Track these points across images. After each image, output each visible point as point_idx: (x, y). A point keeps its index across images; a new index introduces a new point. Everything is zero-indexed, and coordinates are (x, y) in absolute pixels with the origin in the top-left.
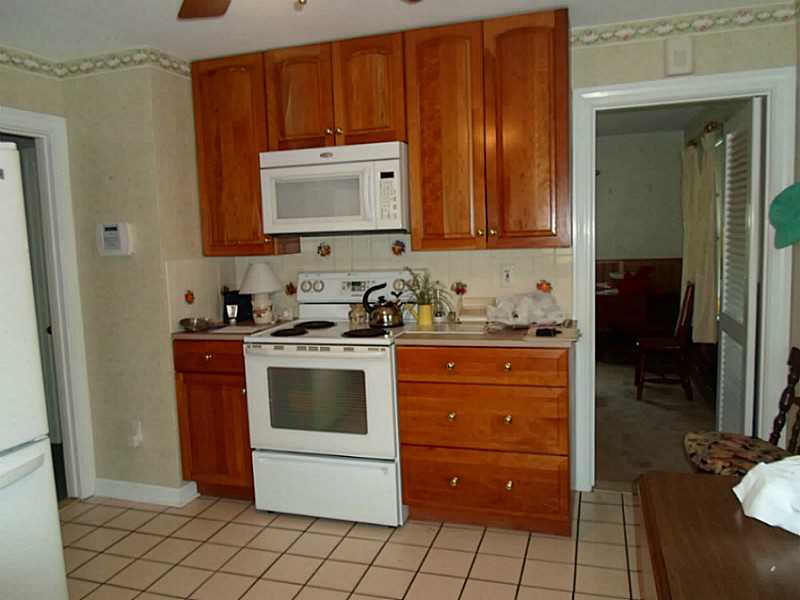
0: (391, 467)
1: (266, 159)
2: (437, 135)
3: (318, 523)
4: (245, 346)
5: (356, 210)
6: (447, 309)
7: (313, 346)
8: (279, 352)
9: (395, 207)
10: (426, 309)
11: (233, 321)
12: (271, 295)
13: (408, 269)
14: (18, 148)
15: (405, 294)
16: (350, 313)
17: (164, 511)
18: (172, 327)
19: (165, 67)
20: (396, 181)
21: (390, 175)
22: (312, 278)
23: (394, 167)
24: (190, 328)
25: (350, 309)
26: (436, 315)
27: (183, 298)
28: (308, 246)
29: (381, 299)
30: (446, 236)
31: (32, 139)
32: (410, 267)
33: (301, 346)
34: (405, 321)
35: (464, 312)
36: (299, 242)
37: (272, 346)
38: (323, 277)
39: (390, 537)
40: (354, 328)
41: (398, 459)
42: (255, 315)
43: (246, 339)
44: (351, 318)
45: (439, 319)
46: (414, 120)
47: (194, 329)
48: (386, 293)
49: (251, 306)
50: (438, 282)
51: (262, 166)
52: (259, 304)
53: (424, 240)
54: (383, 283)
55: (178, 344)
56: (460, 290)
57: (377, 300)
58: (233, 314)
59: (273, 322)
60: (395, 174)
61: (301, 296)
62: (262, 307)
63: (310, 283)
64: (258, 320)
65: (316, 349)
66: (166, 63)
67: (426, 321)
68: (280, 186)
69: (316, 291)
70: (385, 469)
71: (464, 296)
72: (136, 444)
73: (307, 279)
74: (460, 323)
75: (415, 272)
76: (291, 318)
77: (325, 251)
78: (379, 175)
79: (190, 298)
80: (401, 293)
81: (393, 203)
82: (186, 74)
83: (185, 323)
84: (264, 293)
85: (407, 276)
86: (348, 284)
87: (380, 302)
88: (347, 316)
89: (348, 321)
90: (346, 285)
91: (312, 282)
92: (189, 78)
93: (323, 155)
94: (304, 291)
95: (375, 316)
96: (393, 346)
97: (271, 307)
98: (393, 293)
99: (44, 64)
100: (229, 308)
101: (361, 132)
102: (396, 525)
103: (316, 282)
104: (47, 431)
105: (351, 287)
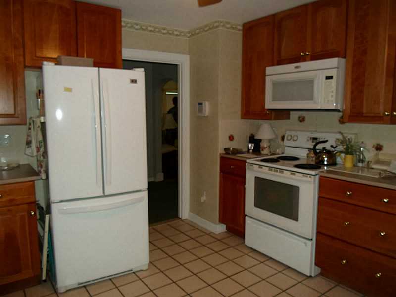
0: (309, 243)
1: (269, 70)
2: (365, 52)
3: (271, 260)
4: (246, 164)
5: (311, 98)
6: (367, 160)
7: (276, 169)
8: (260, 170)
9: (332, 96)
10: (349, 157)
11: (251, 151)
12: (270, 140)
13: (340, 133)
14: (145, 71)
15: (338, 147)
16: (308, 154)
17: (209, 234)
18: (221, 151)
19: (228, 28)
20: (333, 81)
21: (331, 78)
22: (293, 133)
23: (333, 73)
24: (229, 152)
25: (308, 152)
26: (359, 162)
27: (228, 138)
28: (294, 116)
29: (324, 148)
30: (365, 115)
31: (177, 65)
32: (342, 131)
33: (270, 168)
34: (337, 163)
35: (378, 162)
36: (289, 114)
37: (258, 166)
38: (299, 133)
39: (303, 281)
40: (309, 163)
41: (314, 239)
42: (261, 150)
43: (247, 161)
44: (308, 157)
45: (360, 165)
46: (351, 44)
47: (230, 153)
48: (327, 146)
49: (260, 145)
50: (363, 142)
51: (267, 74)
52: (264, 144)
53: (350, 116)
54: (326, 139)
55: (222, 159)
56: (379, 148)
57: (322, 149)
58: (251, 147)
59: (269, 154)
60: (334, 77)
61: (286, 142)
62: (265, 146)
63: (291, 136)
64: (262, 152)
65: (277, 171)
66: (228, 26)
67: (349, 164)
68: (275, 84)
69: (294, 140)
70: (306, 243)
71: (381, 152)
72: (202, 201)
73: (289, 134)
74: (373, 169)
75: (345, 135)
76: (280, 153)
77: (302, 119)
78: (325, 78)
79: (231, 138)
80: (336, 147)
81: (331, 94)
82: (239, 30)
83: (226, 150)
84: (266, 139)
85: (340, 137)
86: (311, 138)
87: (323, 150)
88: (306, 155)
89: (306, 158)
90: (309, 139)
91: (292, 136)
92: (241, 32)
93: (297, 67)
94: (288, 140)
95: (319, 157)
96: (317, 176)
97: (269, 147)
98: (332, 146)
99: (182, 32)
100: (250, 145)
101: (320, 54)
102: (309, 275)
103: (294, 136)
104: (147, 187)
105: (312, 140)
